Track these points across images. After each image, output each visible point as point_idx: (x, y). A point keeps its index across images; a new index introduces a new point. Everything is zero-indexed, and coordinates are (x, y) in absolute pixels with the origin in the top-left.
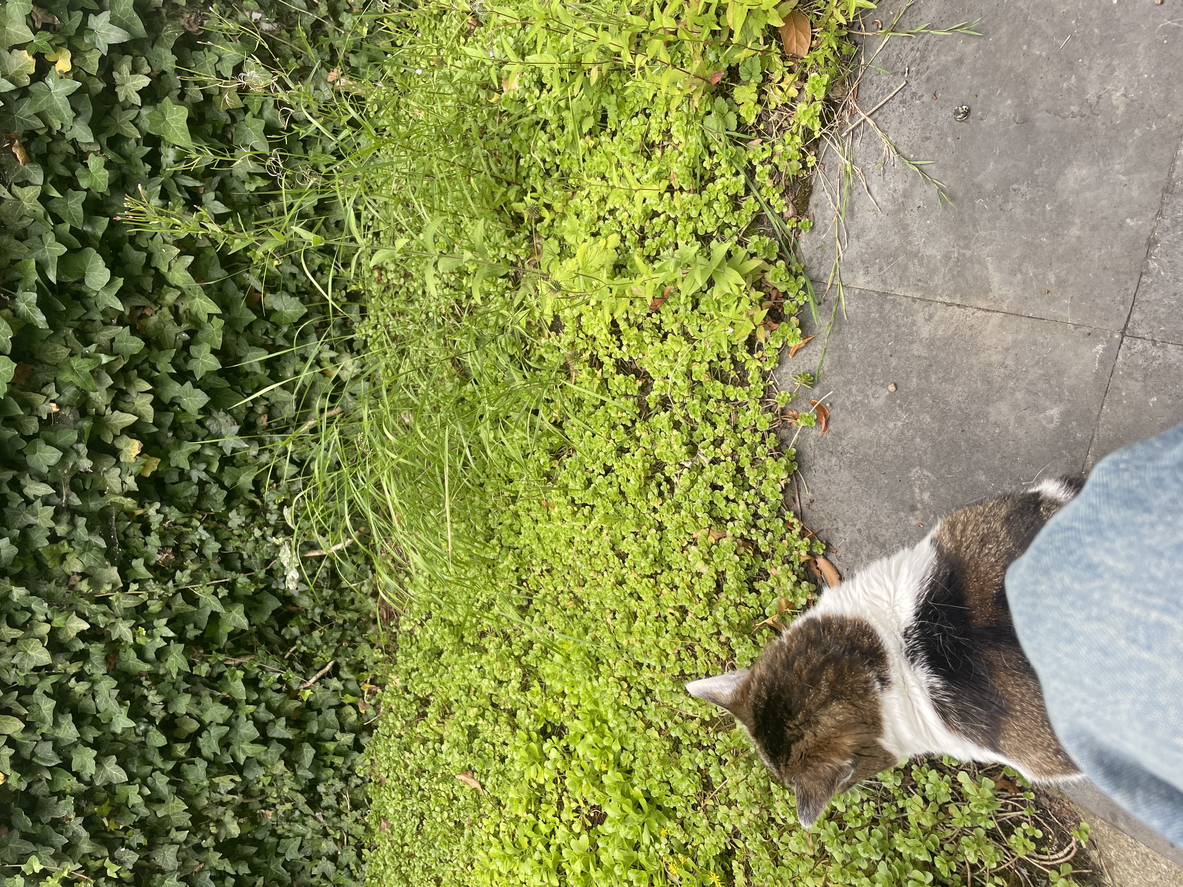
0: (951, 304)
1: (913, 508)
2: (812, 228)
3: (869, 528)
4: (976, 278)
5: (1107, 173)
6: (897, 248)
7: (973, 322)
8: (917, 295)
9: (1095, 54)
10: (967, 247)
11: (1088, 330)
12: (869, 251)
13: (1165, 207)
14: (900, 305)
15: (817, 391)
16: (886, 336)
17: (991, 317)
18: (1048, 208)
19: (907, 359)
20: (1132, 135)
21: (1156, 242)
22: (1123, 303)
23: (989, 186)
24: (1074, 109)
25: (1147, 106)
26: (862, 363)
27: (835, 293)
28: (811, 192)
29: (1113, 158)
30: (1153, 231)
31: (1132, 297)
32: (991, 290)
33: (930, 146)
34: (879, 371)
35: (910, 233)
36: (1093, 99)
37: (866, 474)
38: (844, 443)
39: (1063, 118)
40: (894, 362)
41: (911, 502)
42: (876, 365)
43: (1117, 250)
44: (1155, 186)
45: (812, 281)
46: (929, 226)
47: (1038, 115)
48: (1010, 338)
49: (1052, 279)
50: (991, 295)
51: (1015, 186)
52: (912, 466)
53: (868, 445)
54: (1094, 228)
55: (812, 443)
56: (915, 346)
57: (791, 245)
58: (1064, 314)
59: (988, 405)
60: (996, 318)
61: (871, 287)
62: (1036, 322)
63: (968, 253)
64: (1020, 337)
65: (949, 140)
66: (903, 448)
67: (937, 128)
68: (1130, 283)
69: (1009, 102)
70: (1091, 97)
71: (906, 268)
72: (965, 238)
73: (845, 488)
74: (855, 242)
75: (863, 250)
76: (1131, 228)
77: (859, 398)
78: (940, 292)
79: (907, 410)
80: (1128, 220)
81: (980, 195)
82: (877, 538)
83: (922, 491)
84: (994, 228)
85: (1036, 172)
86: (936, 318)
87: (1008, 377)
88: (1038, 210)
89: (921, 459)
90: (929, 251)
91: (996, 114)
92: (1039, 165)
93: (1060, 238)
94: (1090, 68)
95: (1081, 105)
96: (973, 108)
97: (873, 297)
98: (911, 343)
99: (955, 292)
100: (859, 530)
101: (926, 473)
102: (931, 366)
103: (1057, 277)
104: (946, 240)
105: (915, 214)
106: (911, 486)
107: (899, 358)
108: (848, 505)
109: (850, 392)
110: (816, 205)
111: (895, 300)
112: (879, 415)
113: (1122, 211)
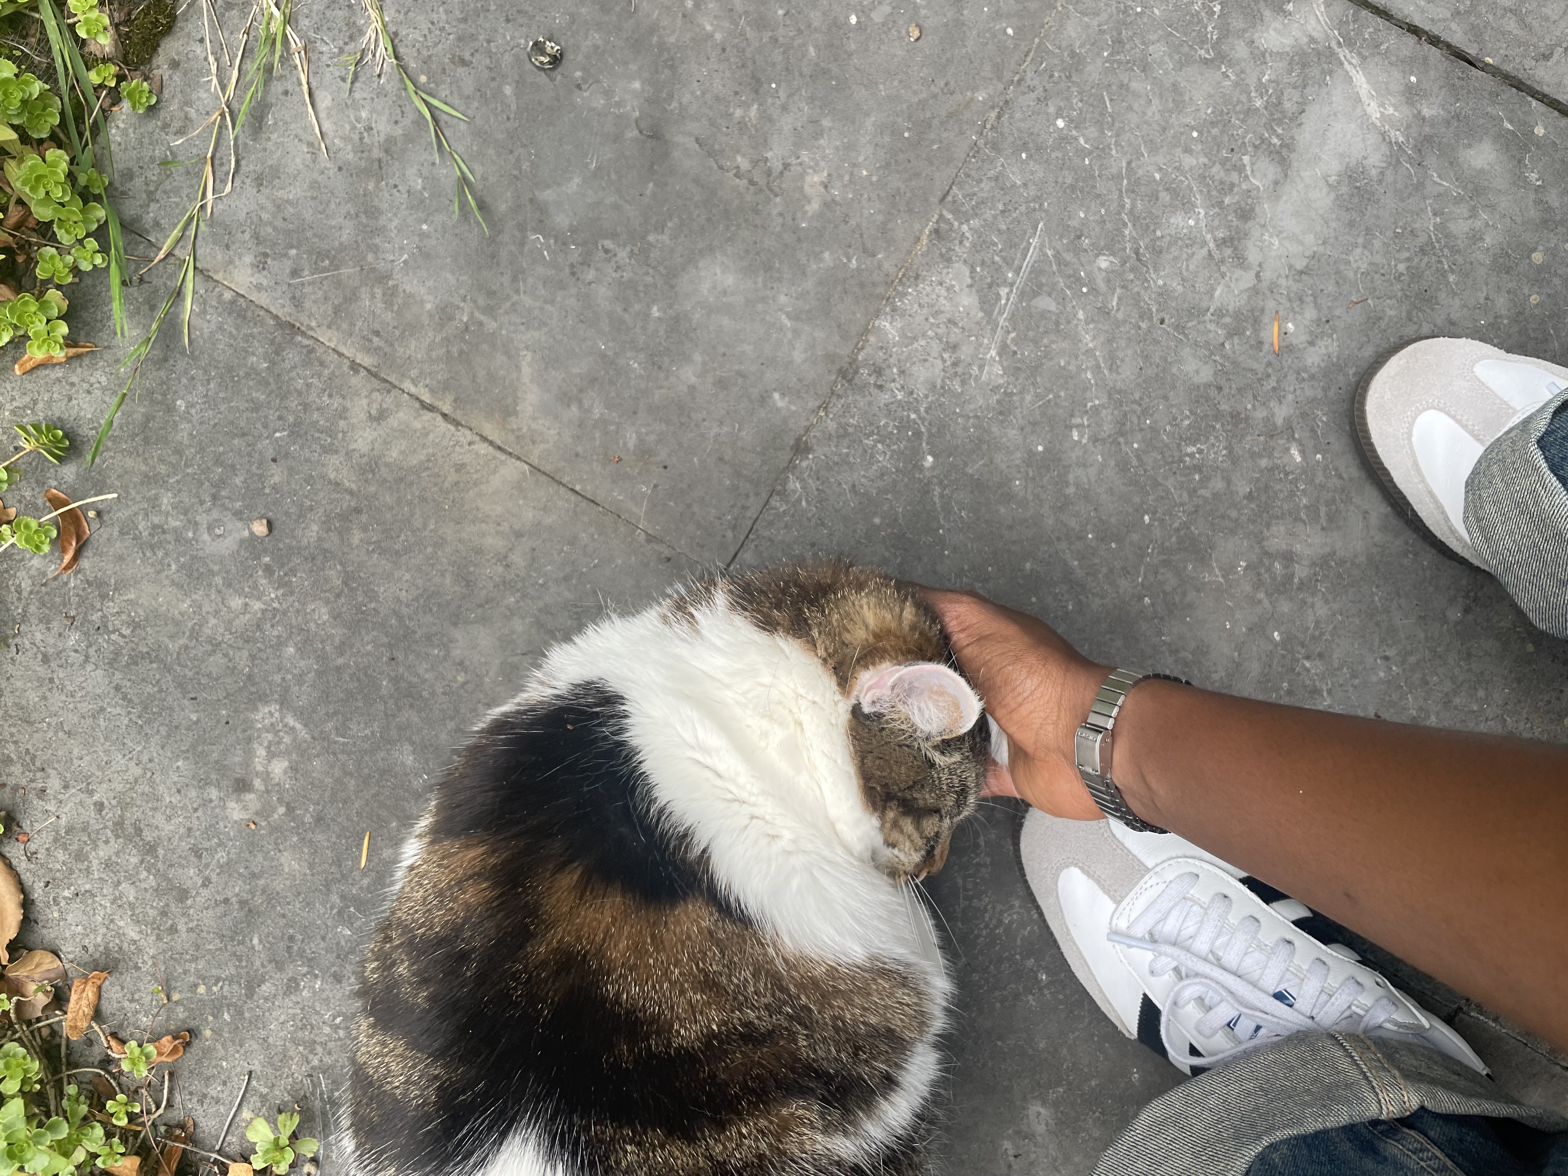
0: (431, 408)
1: (242, 786)
2: (152, 110)
3: (125, 806)
4: (492, 378)
5: (764, 299)
6: (342, 248)
7: (467, 459)
8: (366, 360)
9: (799, 89)
10: (489, 310)
11: (667, 553)
12: (279, 223)
13: (834, 399)
14: (322, 364)
15: (69, 472)
16: (273, 415)
17: (502, 463)
18: (655, 312)
19: (309, 480)
20: (818, 257)
21: (808, 450)
22: (734, 528)
23: (562, 220)
24: (743, 162)
25: (853, 222)
26: (202, 450)
27: (172, 276)
28: (169, 29)
29: (780, 280)
30: (807, 430)
31: (749, 523)
32: (515, 413)
33: (467, 80)
34: (238, 481)
35: (381, 231)
36: (777, 166)
37: (149, 689)
38: (111, 607)
39: (721, 168)
40: (277, 475)
41: (239, 772)
42: (233, 467)
43: (747, 435)
44: (830, 358)
45: (123, 225)
46: (423, 235)
47: (680, 139)
48: (529, 515)
49: (631, 440)
50: (513, 422)
51: (608, 244)
52: (263, 698)
53: (171, 628)
54: (722, 384)
55: (26, 585)
56: (334, 460)
57: (89, 122)
58: (634, 509)
59: (455, 624)
60: (511, 470)
61: (262, 299)
62: (584, 504)
63: (491, 325)
64: (548, 520)
65: (508, 90)
66: (253, 657)
67: (490, 54)
68: (752, 499)
69: (637, 85)
70: (775, 155)
71: (352, 297)
72: (491, 294)
73: (85, 707)
74: (251, 191)
75: (265, 216)
76: (778, 410)
77: (174, 523)
78: (414, 373)
79: (281, 584)
80: (776, 396)
81: (541, 227)
82: (139, 831)
83: (271, 755)
84: (552, 302)
85: (651, 238)
86: (393, 421)
87: (506, 585)
88: (637, 307)
89: (287, 690)
90: (410, 285)
91: (608, 93)
92: (660, 228)
93: (662, 375)
94: (785, 108)
95: (755, 163)
96: (569, 56)
97: (262, 323)
98: (328, 450)
99: (446, 387)
100: (100, 807)
101: (291, 721)
102: (358, 511)
103: (641, 440)
104: (452, 280)
105: (402, 198)
106: (249, 740)
107: (291, 471)
108: (85, 744)
109: (154, 503)
110: (175, 65)
111: (312, 351)
112: (212, 573)
113: (770, 376)
